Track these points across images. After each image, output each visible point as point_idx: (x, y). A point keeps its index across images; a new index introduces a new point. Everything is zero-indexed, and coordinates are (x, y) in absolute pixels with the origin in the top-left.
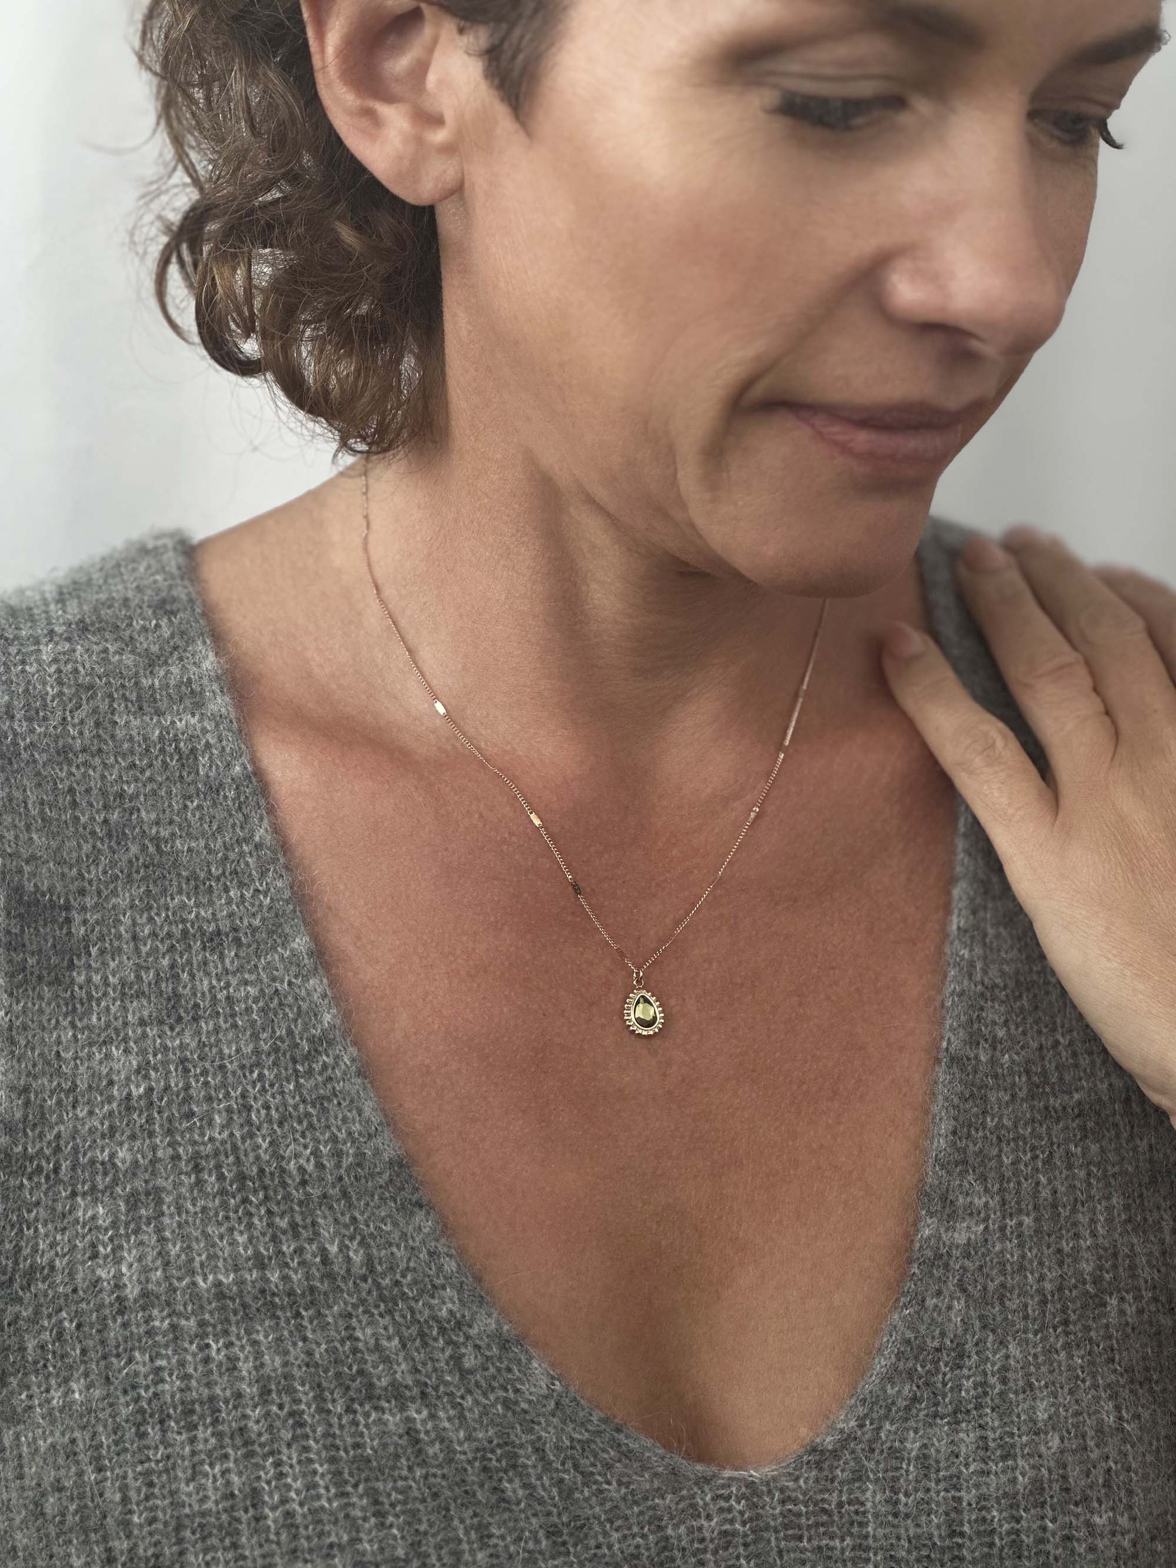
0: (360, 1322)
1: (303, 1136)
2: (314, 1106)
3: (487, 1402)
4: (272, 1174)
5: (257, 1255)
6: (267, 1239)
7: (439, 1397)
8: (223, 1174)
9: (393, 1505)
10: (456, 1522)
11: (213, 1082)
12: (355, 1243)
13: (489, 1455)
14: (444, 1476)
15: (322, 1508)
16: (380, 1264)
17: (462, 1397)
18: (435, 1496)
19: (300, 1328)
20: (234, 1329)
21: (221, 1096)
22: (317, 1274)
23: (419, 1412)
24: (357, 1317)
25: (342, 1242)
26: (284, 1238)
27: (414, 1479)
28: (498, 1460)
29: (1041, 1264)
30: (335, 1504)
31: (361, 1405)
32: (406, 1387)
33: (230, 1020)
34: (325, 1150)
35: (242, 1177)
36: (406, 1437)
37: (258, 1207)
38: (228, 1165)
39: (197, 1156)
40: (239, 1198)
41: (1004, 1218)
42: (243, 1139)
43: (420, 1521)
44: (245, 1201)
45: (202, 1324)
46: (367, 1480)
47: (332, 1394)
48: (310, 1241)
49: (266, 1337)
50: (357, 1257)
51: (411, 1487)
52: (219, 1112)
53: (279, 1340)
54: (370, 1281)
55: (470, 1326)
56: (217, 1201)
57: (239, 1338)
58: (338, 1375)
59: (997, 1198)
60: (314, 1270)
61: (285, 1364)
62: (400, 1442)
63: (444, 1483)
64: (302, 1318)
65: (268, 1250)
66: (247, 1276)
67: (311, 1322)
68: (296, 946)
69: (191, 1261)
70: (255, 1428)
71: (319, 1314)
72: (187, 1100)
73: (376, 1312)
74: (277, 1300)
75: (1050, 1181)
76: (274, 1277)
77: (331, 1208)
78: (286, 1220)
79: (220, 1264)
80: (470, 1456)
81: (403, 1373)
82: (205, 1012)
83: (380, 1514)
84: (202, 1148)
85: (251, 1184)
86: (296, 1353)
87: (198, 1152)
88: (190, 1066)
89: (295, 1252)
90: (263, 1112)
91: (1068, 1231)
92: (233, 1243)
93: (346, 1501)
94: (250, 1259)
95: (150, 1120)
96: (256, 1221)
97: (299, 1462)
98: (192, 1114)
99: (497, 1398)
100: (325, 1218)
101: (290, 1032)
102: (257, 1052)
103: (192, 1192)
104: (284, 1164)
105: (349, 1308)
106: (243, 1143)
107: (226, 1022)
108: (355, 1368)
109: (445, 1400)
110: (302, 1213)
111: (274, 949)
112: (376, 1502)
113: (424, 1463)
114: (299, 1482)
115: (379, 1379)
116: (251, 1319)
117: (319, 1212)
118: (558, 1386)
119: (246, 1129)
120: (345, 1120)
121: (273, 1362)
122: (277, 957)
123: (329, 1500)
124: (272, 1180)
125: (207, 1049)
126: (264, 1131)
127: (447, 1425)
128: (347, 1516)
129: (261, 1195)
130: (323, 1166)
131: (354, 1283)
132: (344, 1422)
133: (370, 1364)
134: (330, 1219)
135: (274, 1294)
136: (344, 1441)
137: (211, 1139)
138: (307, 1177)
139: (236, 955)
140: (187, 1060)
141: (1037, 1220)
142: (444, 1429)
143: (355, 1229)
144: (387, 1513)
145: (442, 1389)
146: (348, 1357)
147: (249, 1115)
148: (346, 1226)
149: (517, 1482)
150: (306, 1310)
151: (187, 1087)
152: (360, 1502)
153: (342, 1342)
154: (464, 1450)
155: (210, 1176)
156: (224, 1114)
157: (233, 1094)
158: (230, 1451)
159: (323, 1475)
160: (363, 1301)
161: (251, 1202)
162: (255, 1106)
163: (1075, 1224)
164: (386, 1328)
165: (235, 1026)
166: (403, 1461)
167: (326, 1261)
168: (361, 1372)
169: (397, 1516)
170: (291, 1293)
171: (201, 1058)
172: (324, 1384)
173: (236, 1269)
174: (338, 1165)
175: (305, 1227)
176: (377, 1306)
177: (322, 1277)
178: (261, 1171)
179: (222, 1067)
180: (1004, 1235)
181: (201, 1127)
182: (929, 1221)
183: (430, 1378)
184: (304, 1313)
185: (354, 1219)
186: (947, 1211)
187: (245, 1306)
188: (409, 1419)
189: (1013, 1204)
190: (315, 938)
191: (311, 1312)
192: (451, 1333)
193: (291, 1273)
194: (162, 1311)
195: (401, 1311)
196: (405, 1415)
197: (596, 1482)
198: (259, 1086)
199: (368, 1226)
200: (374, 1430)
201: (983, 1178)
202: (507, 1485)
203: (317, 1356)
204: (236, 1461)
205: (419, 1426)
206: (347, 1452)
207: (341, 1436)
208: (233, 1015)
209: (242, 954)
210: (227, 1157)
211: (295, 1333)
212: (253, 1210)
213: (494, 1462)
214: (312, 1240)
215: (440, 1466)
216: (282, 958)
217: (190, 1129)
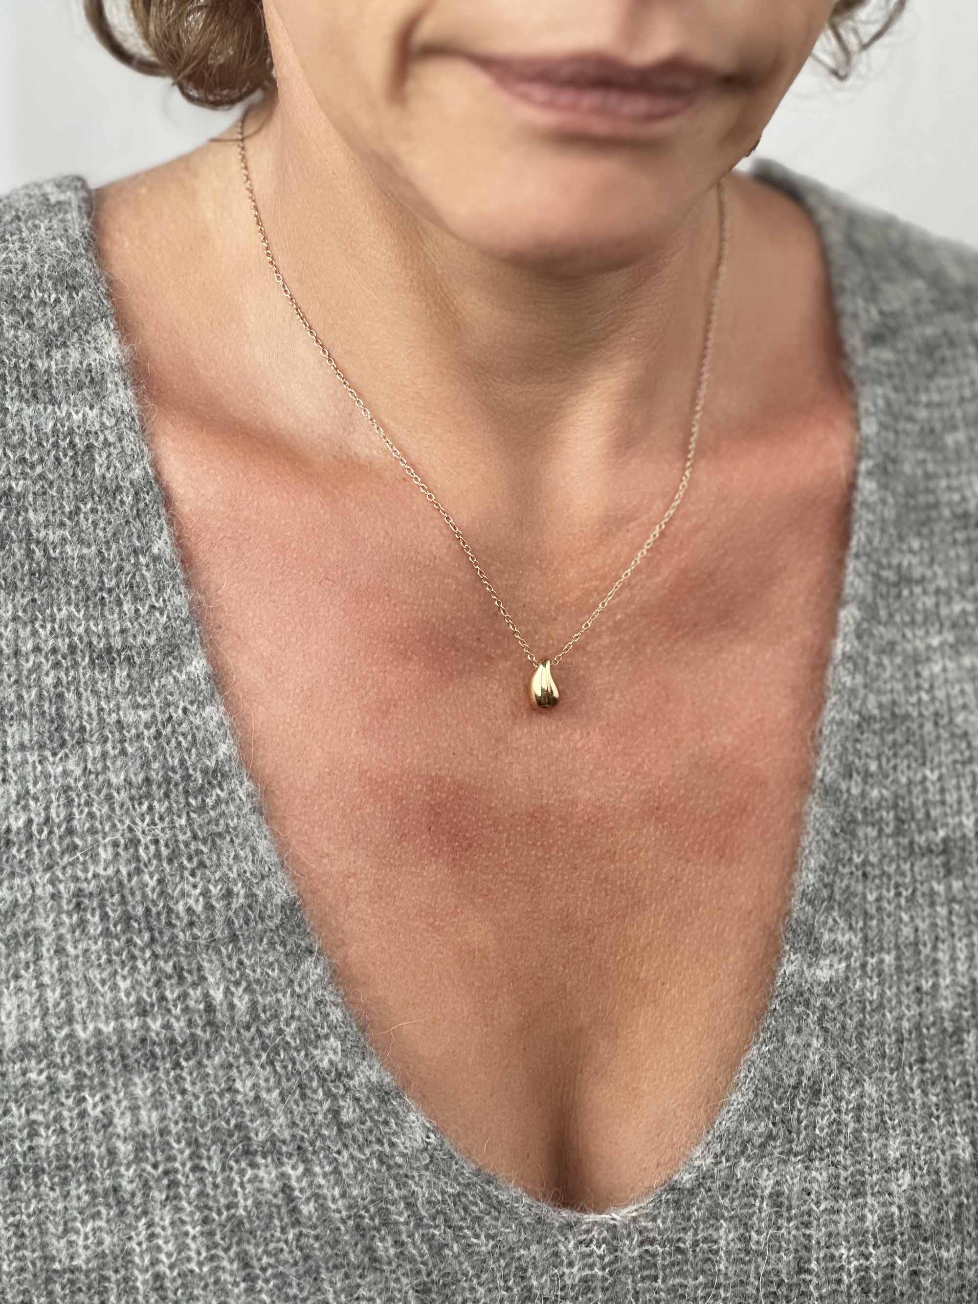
0: (240, 1072)
1: (193, 874)
2: (204, 841)
3: (363, 1157)
4: (159, 914)
5: (139, 1001)
6: (151, 984)
7: (315, 1152)
8: (106, 914)
9: (264, 1270)
10: (326, 1286)
11: (98, 814)
12: (241, 990)
13: (362, 1212)
14: (317, 1238)
15: (192, 1271)
16: (264, 1012)
17: (339, 1153)
18: (307, 1258)
19: (179, 1079)
20: (111, 1082)
21: (107, 829)
22: (199, 1022)
23: (294, 1168)
24: (238, 1067)
25: (227, 989)
26: (167, 983)
27: (286, 1242)
28: (372, 1219)
29: (900, 1002)
30: (205, 1269)
31: (237, 1161)
32: (284, 1142)
33: (118, 745)
34: (215, 890)
35: (127, 918)
36: (281, 1195)
37: (142, 950)
38: (113, 904)
39: (79, 893)
40: (123, 939)
41: (865, 955)
42: (129, 875)
43: (290, 1285)
44: (129, 941)
45: (80, 1075)
46: (239, 1243)
47: (209, 1150)
48: (194, 985)
49: (145, 1088)
50: (242, 1004)
51: (282, 1250)
52: (105, 846)
53: (158, 1092)
54: (253, 1030)
55: (351, 1078)
56: (100, 943)
57: (116, 1091)
58: (215, 1129)
59: (860, 935)
60: (196, 1017)
61: (163, 1118)
62: (275, 1201)
63: (317, 1245)
64: (182, 1068)
65: (150, 996)
66: (128, 1025)
67: (191, 1074)
68: (192, 669)
69: (70, 1007)
70: (129, 1188)
71: (200, 1064)
72: (70, 831)
73: (256, 1062)
74: (157, 1050)
75: (912, 918)
76: (156, 1025)
77: (218, 952)
78: (171, 964)
79: (101, 1011)
80: (344, 1213)
81: (281, 1126)
82: (91, 736)
83: (250, 1279)
84: (85, 885)
85: (136, 925)
86: (174, 1107)
87: (80, 890)
88: (74, 795)
89: (179, 997)
90: (152, 848)
91: (927, 970)
92: (115, 987)
93: (215, 1264)
94: (132, 1006)
95: (29, 854)
96: (140, 964)
97: (173, 1223)
98: (75, 847)
99: (373, 1153)
100: (211, 961)
101: (182, 762)
102: (148, 780)
103: (74, 932)
104: (171, 904)
105: (231, 1059)
106: (129, 881)
107: (113, 748)
108: (233, 1122)
109: (321, 1156)
110: (187, 957)
111: (168, 670)
112: (247, 1265)
113: (297, 1223)
114: (170, 1244)
115: (257, 1135)
116: (130, 1072)
117: (204, 956)
118: (433, 1139)
119: (133, 865)
120: (236, 857)
121: (149, 1118)
122: (172, 681)
123: (200, 1264)
124: (158, 919)
125: (93, 776)
126: (152, 869)
127: (322, 1181)
128: (216, 1282)
129: (147, 936)
130: (212, 908)
131: (238, 1032)
132: (219, 1180)
133: (248, 1118)
134: (217, 963)
135: (154, 1043)
136: (217, 1201)
137: (95, 876)
138: (194, 918)
139: (129, 676)
140: (69, 788)
141: (898, 958)
142: (320, 1186)
143: (241, 975)
144: (258, 1277)
145: (318, 1144)
146: (226, 1110)
147: (137, 851)
148: (231, 971)
149: (390, 1240)
150: (187, 1059)
151: (70, 818)
152: (229, 1265)
153: (221, 1095)
154: (338, 1207)
155: (93, 915)
156: (110, 849)
157: (119, 825)
158: (104, 1211)
159: (194, 1238)
160: (245, 1051)
161: (135, 945)
162: (143, 841)
163: (936, 961)
164: (267, 1080)
165: (123, 752)
166: (277, 1222)
167: (210, 1008)
168: (238, 1127)
169: (267, 1281)
170: (172, 1041)
171: (86, 787)
172: (201, 1140)
173: (118, 1016)
174: (228, 906)
175: (190, 972)
176: (258, 1056)
177: (205, 1025)
178: (148, 911)
179: (109, 798)
180: (865, 972)
181: (84, 863)
182: (793, 957)
183: (308, 1132)
184: (184, 1064)
185: (241, 962)
186: (812, 947)
187: (123, 1057)
188: (283, 1176)
189: (875, 941)
190: (212, 659)
191: (192, 1063)
192: (331, 1085)
193: (173, 1020)
194: (40, 1062)
195: (282, 1061)
196: (280, 1170)
197: (464, 1237)
198: (148, 819)
199: (254, 971)
200: (249, 1188)
201: (849, 915)
202: (379, 1244)
203: (195, 1110)
204: (108, 1221)
205: (294, 1183)
206: (219, 1213)
207: (215, 1196)
208: (122, 741)
209: (135, 675)
210: (112, 896)
211: (175, 1086)
212: (137, 953)
213: (367, 1220)
214: (198, 985)
215: (314, 1227)
216: (176, 681)
217: (72, 864)
